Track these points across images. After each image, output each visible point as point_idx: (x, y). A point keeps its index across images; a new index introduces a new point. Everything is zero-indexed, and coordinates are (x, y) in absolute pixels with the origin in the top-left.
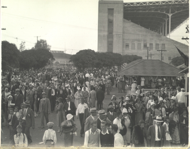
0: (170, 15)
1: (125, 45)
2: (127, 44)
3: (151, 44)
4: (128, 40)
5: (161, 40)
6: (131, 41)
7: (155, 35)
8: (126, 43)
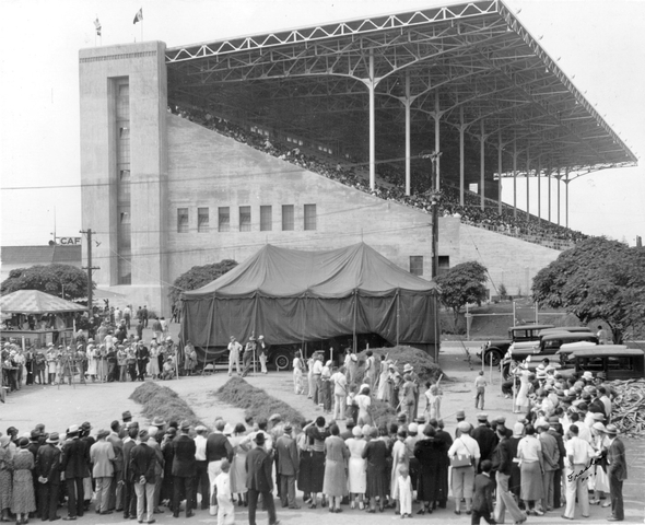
0: (371, 83)
1: (176, 215)
2: (183, 212)
3: (265, 209)
4: (187, 194)
5: (302, 189)
6: (196, 198)
7: (279, 169)
8: (179, 206)
